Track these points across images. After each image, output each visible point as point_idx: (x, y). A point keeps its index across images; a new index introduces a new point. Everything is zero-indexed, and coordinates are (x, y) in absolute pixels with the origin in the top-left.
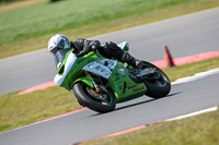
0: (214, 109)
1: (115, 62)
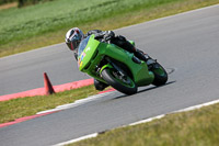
0: (95, 135)
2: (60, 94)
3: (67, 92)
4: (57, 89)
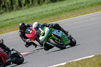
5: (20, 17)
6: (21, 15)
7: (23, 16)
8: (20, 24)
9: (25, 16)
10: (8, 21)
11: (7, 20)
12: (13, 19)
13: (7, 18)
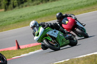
1: (58, 31)
2: (23, 49)
3: (26, 49)
4: (21, 47)
5: (55, 7)
6: (57, 6)
7: (58, 7)
8: (58, 14)
9: (61, 6)
10: (44, 12)
11: (43, 10)
12: (49, 9)
13: (43, 9)
